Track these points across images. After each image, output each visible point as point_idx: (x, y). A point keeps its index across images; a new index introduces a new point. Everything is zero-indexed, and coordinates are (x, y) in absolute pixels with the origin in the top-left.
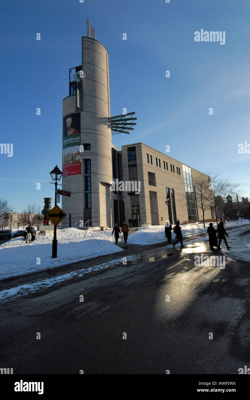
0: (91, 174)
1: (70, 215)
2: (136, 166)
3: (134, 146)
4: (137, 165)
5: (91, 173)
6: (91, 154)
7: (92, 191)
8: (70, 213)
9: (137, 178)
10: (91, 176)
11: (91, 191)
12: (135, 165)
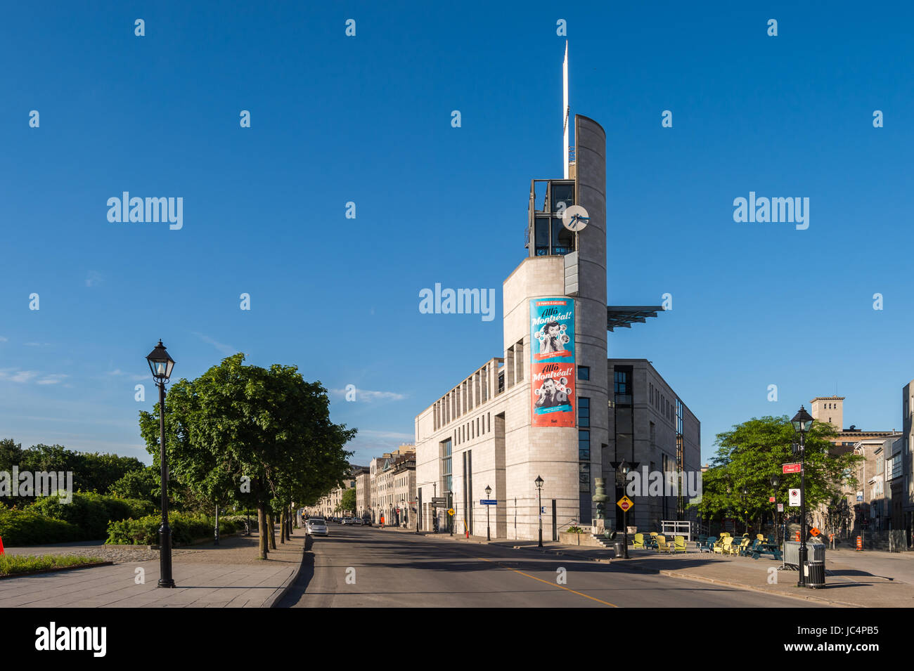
0: (589, 427)
1: (554, 502)
2: (633, 408)
3: (630, 364)
4: (635, 407)
5: (591, 425)
6: (591, 388)
7: (592, 461)
8: (554, 498)
9: (633, 434)
10: (591, 433)
11: (590, 460)
12: (630, 406)
